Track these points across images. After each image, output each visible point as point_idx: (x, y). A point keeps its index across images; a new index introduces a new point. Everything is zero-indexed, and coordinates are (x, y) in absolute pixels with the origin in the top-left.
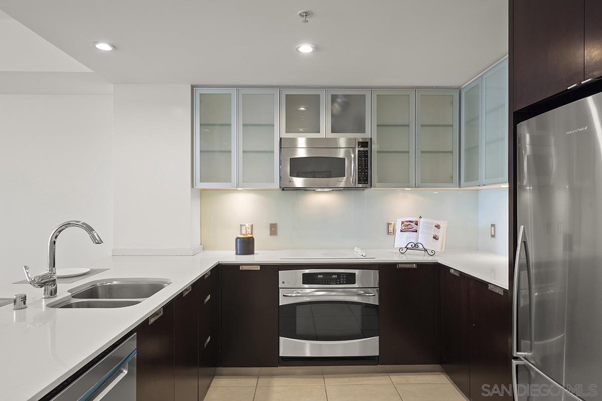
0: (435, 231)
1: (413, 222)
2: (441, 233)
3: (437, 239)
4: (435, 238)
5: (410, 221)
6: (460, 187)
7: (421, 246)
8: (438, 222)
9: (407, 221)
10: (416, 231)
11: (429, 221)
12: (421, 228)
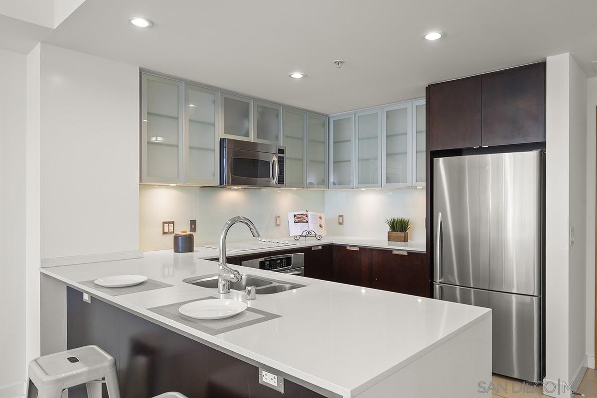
0: (319, 222)
1: (304, 215)
2: (323, 223)
3: (322, 227)
4: (321, 226)
5: (302, 214)
6: (328, 188)
7: (313, 233)
8: (319, 215)
9: (299, 215)
10: (307, 222)
11: (315, 213)
12: (310, 219)
